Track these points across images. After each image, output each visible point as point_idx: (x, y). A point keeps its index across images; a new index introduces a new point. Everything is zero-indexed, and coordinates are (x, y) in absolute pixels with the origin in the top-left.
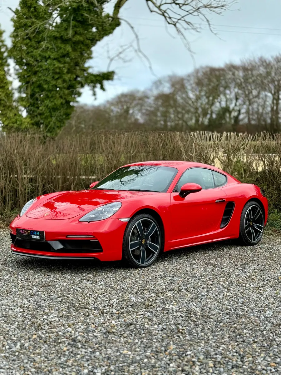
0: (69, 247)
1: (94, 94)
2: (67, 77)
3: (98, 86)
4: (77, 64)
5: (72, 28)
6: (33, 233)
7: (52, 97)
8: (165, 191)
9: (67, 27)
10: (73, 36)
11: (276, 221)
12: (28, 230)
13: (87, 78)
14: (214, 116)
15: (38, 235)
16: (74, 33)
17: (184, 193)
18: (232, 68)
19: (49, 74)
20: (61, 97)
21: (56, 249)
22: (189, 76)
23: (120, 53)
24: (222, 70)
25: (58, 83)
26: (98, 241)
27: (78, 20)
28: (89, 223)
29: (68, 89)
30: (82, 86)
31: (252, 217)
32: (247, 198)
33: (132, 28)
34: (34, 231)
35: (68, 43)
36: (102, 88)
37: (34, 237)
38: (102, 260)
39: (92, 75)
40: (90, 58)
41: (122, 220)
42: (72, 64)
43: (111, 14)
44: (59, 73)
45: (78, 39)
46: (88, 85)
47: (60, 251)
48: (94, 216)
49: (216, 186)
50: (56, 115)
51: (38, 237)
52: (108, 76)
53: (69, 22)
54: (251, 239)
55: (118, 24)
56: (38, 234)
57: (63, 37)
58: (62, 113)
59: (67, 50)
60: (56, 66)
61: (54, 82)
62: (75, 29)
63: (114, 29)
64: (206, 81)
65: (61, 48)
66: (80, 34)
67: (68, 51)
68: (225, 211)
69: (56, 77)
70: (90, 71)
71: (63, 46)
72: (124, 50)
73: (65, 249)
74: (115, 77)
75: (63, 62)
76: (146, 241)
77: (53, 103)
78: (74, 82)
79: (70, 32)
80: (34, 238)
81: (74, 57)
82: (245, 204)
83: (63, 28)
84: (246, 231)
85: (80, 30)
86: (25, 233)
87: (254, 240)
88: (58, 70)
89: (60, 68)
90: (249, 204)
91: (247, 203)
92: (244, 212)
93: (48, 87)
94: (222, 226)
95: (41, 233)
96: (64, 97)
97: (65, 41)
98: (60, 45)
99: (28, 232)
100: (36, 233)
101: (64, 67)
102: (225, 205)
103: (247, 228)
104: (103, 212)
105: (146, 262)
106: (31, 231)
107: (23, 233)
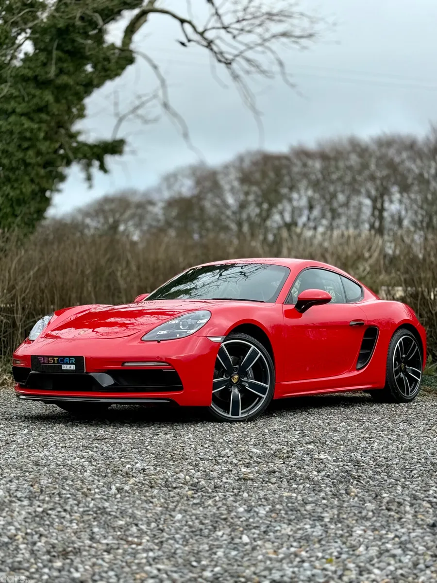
0: (124, 382)
1: (89, 178)
2: (44, 146)
3: (96, 163)
4: (61, 125)
5: (56, 64)
6: (63, 360)
7: (16, 180)
8: (273, 300)
9: (45, 61)
10: (57, 75)
11: (430, 375)
12: (53, 357)
13: (76, 151)
14: (270, 237)
15: (72, 364)
16: (58, 71)
17: (304, 304)
18: (303, 154)
19: (13, 139)
20: (32, 181)
21: (104, 386)
22: (226, 167)
23: (137, 108)
24: (287, 158)
25: (27, 157)
26: (176, 372)
27: (66, 49)
28: (159, 342)
29: (45, 167)
30: (68, 163)
31: (404, 356)
32: (397, 322)
33: (155, 67)
34: (64, 357)
35: (46, 88)
36: (103, 168)
37: (65, 367)
38: (182, 403)
39: (85, 144)
40: (81, 115)
41: (213, 339)
42: (53, 124)
43: (118, 43)
44: (30, 139)
45: (64, 82)
46: (78, 162)
47: (109, 389)
48: (165, 332)
49: (348, 301)
50: (23, 212)
51: (73, 367)
52: (115, 147)
53: (50, 53)
54: (404, 393)
55: (131, 61)
56: (73, 361)
57: (39, 78)
58: (32, 209)
59: (46, 99)
60: (26, 126)
61: (20, 155)
62: (60, 65)
63: (123, 68)
64: (258, 176)
65: (34, 96)
66: (68, 74)
67: (47, 102)
68: (364, 340)
69: (26, 144)
70: (81, 138)
71: (38, 92)
72: (142, 104)
73: (118, 385)
74: (126, 149)
75: (37, 120)
77: (18, 192)
78: (54, 156)
79: (53, 70)
80: (65, 368)
81: (56, 113)
82: (394, 334)
83: (39, 61)
84: (396, 378)
85: (68, 66)
86: (48, 361)
87: (408, 394)
88: (28, 134)
89: (32, 130)
90: (399, 333)
91: (396, 331)
92: (392, 346)
93: (10, 162)
94: (359, 366)
95: (78, 360)
96: (37, 180)
97: (42, 84)
98: (33, 91)
99: (54, 360)
100: (70, 360)
101: (39, 129)
102: (363, 332)
103: (397, 373)
104: (181, 327)
105: (242, 413)
106: (59, 357)
107: (44, 363)
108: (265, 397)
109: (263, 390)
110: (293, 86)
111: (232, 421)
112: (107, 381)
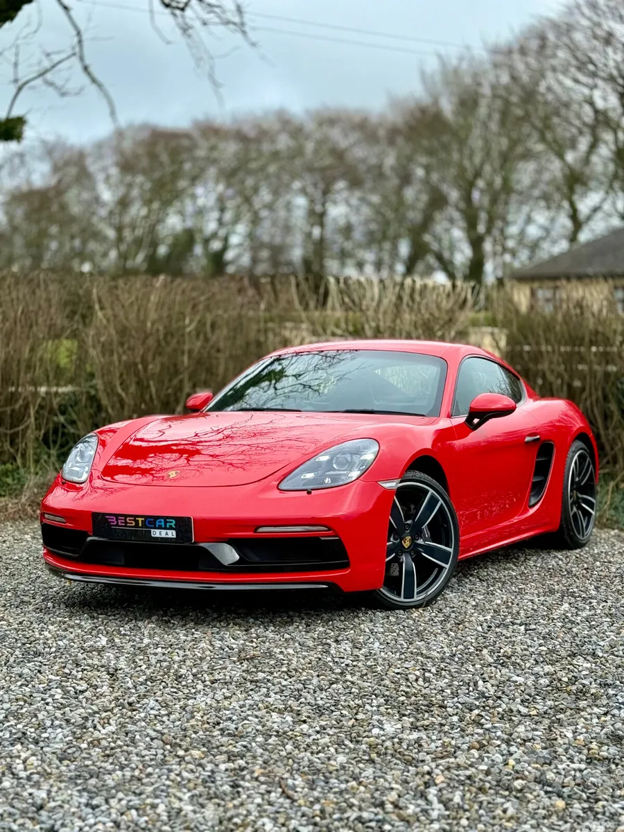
0: (254, 558)
8: (435, 413)
12: (135, 516)
14: (162, 250)
15: (171, 528)
17: (478, 417)
21: (226, 564)
22: (99, 146)
23: (46, 71)
24: (187, 136)
26: (339, 541)
28: (309, 493)
31: (577, 479)
33: (66, 8)
37: (156, 533)
38: (346, 588)
41: (385, 485)
47: (233, 569)
48: (310, 476)
51: (172, 534)
52: (10, 129)
54: (579, 534)
56: (173, 525)
63: (16, 8)
64: (144, 162)
68: (537, 463)
72: (55, 65)
73: (246, 563)
76: (413, 540)
80: (157, 535)
82: (570, 447)
84: (571, 514)
86: (126, 523)
87: (583, 536)
90: (573, 448)
91: (571, 444)
92: (567, 467)
94: (533, 501)
95: (182, 524)
99: (137, 522)
104: (335, 466)
105: (418, 593)
106: (146, 517)
107: (117, 525)
108: (447, 566)
109: (444, 557)
110: (253, 44)
111: (405, 608)
112: (229, 555)
